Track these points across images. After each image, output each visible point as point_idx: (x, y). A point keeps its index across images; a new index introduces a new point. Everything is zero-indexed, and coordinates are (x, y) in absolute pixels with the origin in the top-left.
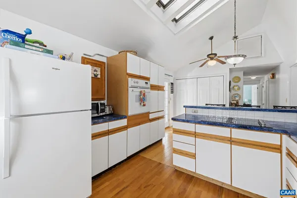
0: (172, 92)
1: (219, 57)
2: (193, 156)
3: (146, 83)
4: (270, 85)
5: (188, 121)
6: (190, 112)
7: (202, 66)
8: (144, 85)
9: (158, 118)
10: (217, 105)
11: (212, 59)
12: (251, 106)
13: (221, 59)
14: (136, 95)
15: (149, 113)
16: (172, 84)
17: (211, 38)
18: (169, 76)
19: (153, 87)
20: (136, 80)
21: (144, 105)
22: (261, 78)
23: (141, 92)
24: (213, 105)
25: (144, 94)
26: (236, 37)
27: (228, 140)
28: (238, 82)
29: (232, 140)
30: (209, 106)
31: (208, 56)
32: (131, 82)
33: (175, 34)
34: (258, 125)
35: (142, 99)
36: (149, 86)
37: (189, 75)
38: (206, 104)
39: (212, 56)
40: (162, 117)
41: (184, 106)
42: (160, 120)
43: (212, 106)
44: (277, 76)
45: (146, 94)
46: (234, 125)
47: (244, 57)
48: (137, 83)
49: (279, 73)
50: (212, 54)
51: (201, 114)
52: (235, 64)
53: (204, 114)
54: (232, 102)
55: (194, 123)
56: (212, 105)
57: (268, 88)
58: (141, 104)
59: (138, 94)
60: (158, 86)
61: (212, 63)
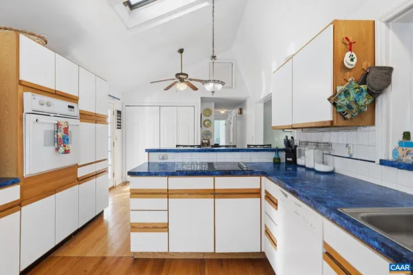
0: (119, 127)
1: (190, 80)
2: (165, 228)
3: (69, 107)
4: (238, 122)
5: (156, 174)
6: (156, 158)
7: (167, 89)
8: (66, 111)
9: (96, 175)
10: (191, 146)
11: (182, 80)
12: (221, 146)
13: (193, 83)
14: (46, 132)
15: (77, 166)
16: (119, 112)
17: (181, 51)
18: (114, 98)
19: (85, 116)
20: (46, 99)
21: (66, 152)
22: (229, 112)
23: (58, 125)
24: (186, 146)
25: (66, 130)
26: (214, 57)
27: (211, 194)
28: (209, 116)
29: (216, 192)
30: (181, 148)
31: (177, 75)
32: (31, 101)
33: (128, 29)
34: (240, 169)
35: (61, 140)
36: (76, 112)
37: (148, 101)
38: (177, 146)
39: (181, 77)
40: (104, 171)
41: (147, 150)
42: (100, 178)
43: (185, 148)
44: (244, 112)
45: (69, 129)
46: (217, 173)
47: (223, 85)
48: (48, 105)
49: (246, 108)
50: (182, 74)
51: (173, 161)
52: (213, 92)
53: (176, 161)
54: (204, 141)
55: (166, 176)
56: (184, 146)
57: (235, 125)
58: (57, 149)
59: (52, 128)
60: (96, 115)
61: (182, 87)
